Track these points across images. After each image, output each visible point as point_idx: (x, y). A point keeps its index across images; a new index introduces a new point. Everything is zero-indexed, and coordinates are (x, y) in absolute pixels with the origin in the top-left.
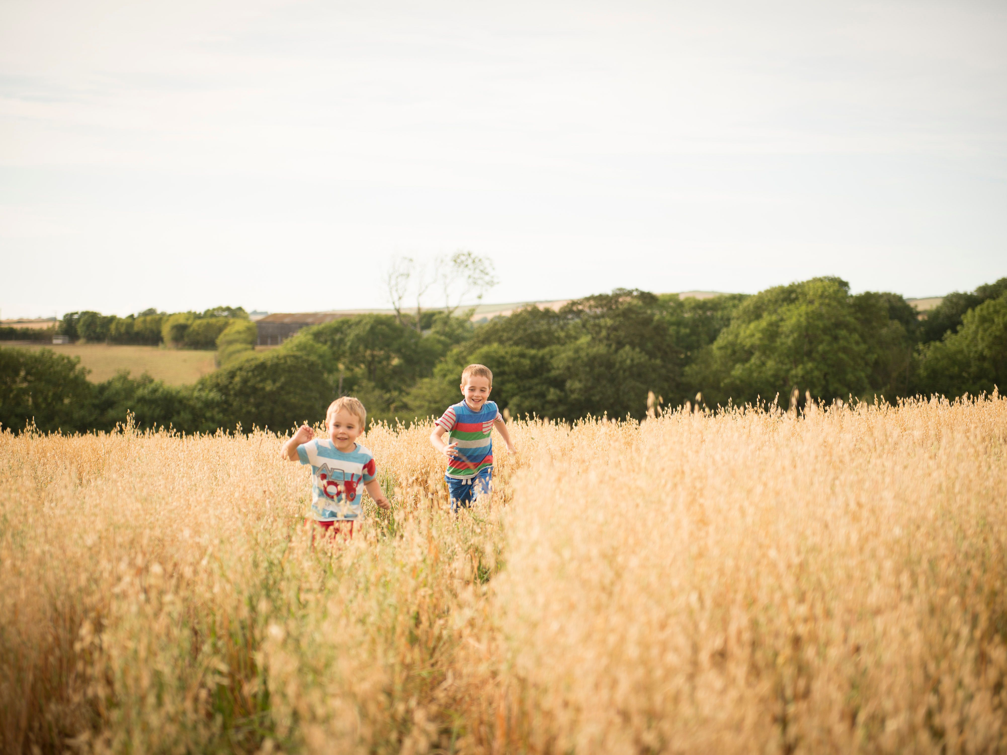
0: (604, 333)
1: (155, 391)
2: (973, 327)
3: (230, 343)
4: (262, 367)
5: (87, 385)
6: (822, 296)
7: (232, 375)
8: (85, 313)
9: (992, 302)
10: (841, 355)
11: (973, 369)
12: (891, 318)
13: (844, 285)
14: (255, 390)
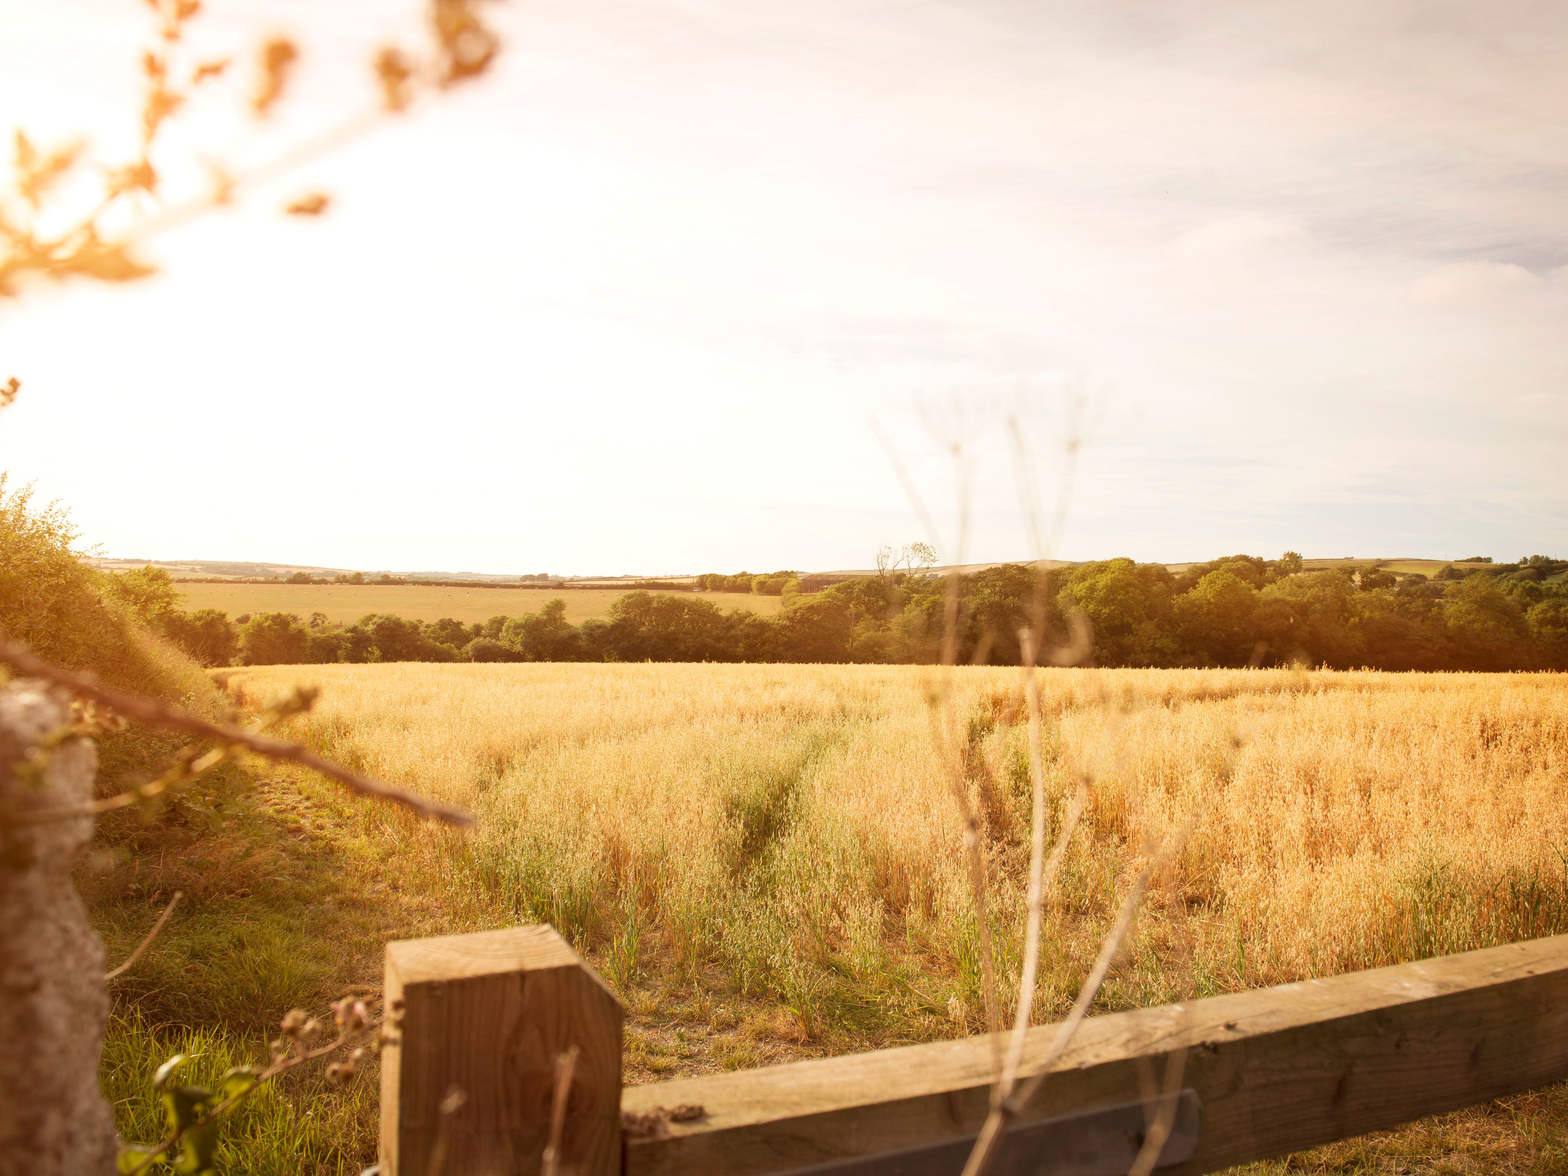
0: (997, 589)
1: (755, 620)
2: (1205, 586)
3: (789, 592)
4: (811, 608)
5: (720, 617)
6: (1119, 569)
7: (795, 612)
8: (710, 575)
9: (1216, 572)
10: (1131, 602)
11: (1205, 609)
12: (1159, 581)
13: (1132, 562)
14: (808, 620)
